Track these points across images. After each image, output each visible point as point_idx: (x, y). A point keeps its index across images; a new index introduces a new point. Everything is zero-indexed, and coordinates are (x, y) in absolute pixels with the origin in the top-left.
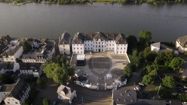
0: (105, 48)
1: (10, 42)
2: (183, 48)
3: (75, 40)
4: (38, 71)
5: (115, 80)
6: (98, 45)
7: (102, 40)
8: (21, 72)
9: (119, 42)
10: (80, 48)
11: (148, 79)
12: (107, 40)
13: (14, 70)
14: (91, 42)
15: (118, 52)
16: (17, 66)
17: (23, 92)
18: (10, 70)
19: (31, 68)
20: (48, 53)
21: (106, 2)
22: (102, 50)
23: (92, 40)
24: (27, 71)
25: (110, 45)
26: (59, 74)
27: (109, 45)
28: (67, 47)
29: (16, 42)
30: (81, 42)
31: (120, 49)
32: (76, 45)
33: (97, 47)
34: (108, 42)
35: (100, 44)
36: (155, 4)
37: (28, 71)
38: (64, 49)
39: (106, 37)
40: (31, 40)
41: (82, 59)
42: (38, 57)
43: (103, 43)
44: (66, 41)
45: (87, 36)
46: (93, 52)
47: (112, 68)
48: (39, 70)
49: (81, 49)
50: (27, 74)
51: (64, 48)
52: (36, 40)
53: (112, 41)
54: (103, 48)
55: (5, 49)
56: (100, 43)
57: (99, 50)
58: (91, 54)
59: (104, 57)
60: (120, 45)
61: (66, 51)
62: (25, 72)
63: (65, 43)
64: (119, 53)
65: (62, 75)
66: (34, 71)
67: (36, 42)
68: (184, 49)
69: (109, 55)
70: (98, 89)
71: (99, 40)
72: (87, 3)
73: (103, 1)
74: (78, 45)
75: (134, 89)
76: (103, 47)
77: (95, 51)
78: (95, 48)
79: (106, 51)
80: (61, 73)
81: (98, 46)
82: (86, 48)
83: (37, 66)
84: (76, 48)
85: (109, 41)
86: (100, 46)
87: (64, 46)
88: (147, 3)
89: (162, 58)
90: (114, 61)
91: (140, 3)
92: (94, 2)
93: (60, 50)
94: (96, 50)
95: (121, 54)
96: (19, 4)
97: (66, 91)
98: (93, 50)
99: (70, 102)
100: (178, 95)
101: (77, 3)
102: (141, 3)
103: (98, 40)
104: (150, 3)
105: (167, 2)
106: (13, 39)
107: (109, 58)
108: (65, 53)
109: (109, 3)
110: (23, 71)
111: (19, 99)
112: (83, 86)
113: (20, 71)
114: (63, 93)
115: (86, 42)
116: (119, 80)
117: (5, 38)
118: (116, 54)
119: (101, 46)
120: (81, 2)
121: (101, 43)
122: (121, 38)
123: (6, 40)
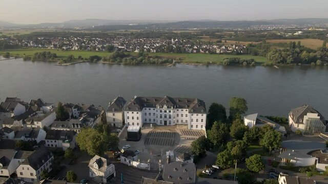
0: (174, 119)
1: (41, 108)
2: (297, 124)
3: (130, 105)
4: (69, 142)
5: (177, 158)
6: (163, 114)
7: (168, 107)
8: (47, 143)
9: (192, 111)
10: (135, 118)
11: (223, 157)
12: (177, 108)
13: (38, 140)
14: (154, 109)
15: (192, 126)
16: (42, 135)
17: (43, 161)
18: (33, 139)
19: (62, 137)
20: (89, 121)
21: (197, 62)
22: (170, 123)
23: (155, 107)
24: (55, 142)
25: (182, 115)
26: (94, 141)
27: (180, 116)
28: (118, 116)
29: (48, 108)
30: (137, 109)
31: (195, 120)
32: (130, 112)
33: (161, 117)
34: (178, 110)
35: (166, 113)
36: (276, 67)
37: (57, 141)
38: (114, 119)
39: (175, 103)
40: (69, 106)
41: (134, 131)
42: (74, 125)
43: (170, 112)
44: (116, 107)
45: (149, 101)
46: (155, 125)
47: (178, 146)
48: (72, 140)
49: (138, 119)
50: (54, 146)
51: (114, 117)
52: (76, 107)
53: (184, 110)
54: (170, 120)
55: (32, 115)
56: (165, 111)
57: (165, 122)
58: (151, 126)
59: (170, 132)
60: (195, 115)
61: (116, 122)
62: (52, 143)
63: (116, 110)
64: (194, 128)
65: (98, 142)
66: (64, 141)
67: (76, 109)
68: (298, 126)
69: (178, 130)
70: (149, 169)
71: (165, 107)
72: (167, 64)
73: (193, 62)
74: (133, 113)
75: (203, 172)
76: (170, 117)
77: (159, 123)
78: (159, 119)
79: (176, 124)
80: (97, 140)
81: (163, 116)
82: (146, 120)
83: (70, 136)
84: (131, 118)
85: (180, 110)
86: (165, 117)
87: (114, 115)
88: (263, 66)
89: (256, 134)
90: (183, 137)
91: (251, 65)
92: (179, 63)
93: (108, 120)
94: (161, 123)
95: (197, 129)
96: (66, 64)
97: (100, 163)
98: (156, 122)
99: (105, 181)
100: (265, 181)
101: (151, 63)
102: (254, 66)
103: (163, 107)
104: (268, 65)
105: (297, 65)
106: (46, 105)
107: (178, 134)
108: (114, 124)
109: (201, 64)
110: (50, 141)
111: (36, 169)
112: (129, 165)
113: (46, 141)
114: (96, 166)
115: (146, 109)
116: (182, 158)
117: (35, 102)
118: (189, 129)
119: (168, 117)
120: (158, 63)
121: (168, 111)
122: (196, 105)
123: (36, 105)
